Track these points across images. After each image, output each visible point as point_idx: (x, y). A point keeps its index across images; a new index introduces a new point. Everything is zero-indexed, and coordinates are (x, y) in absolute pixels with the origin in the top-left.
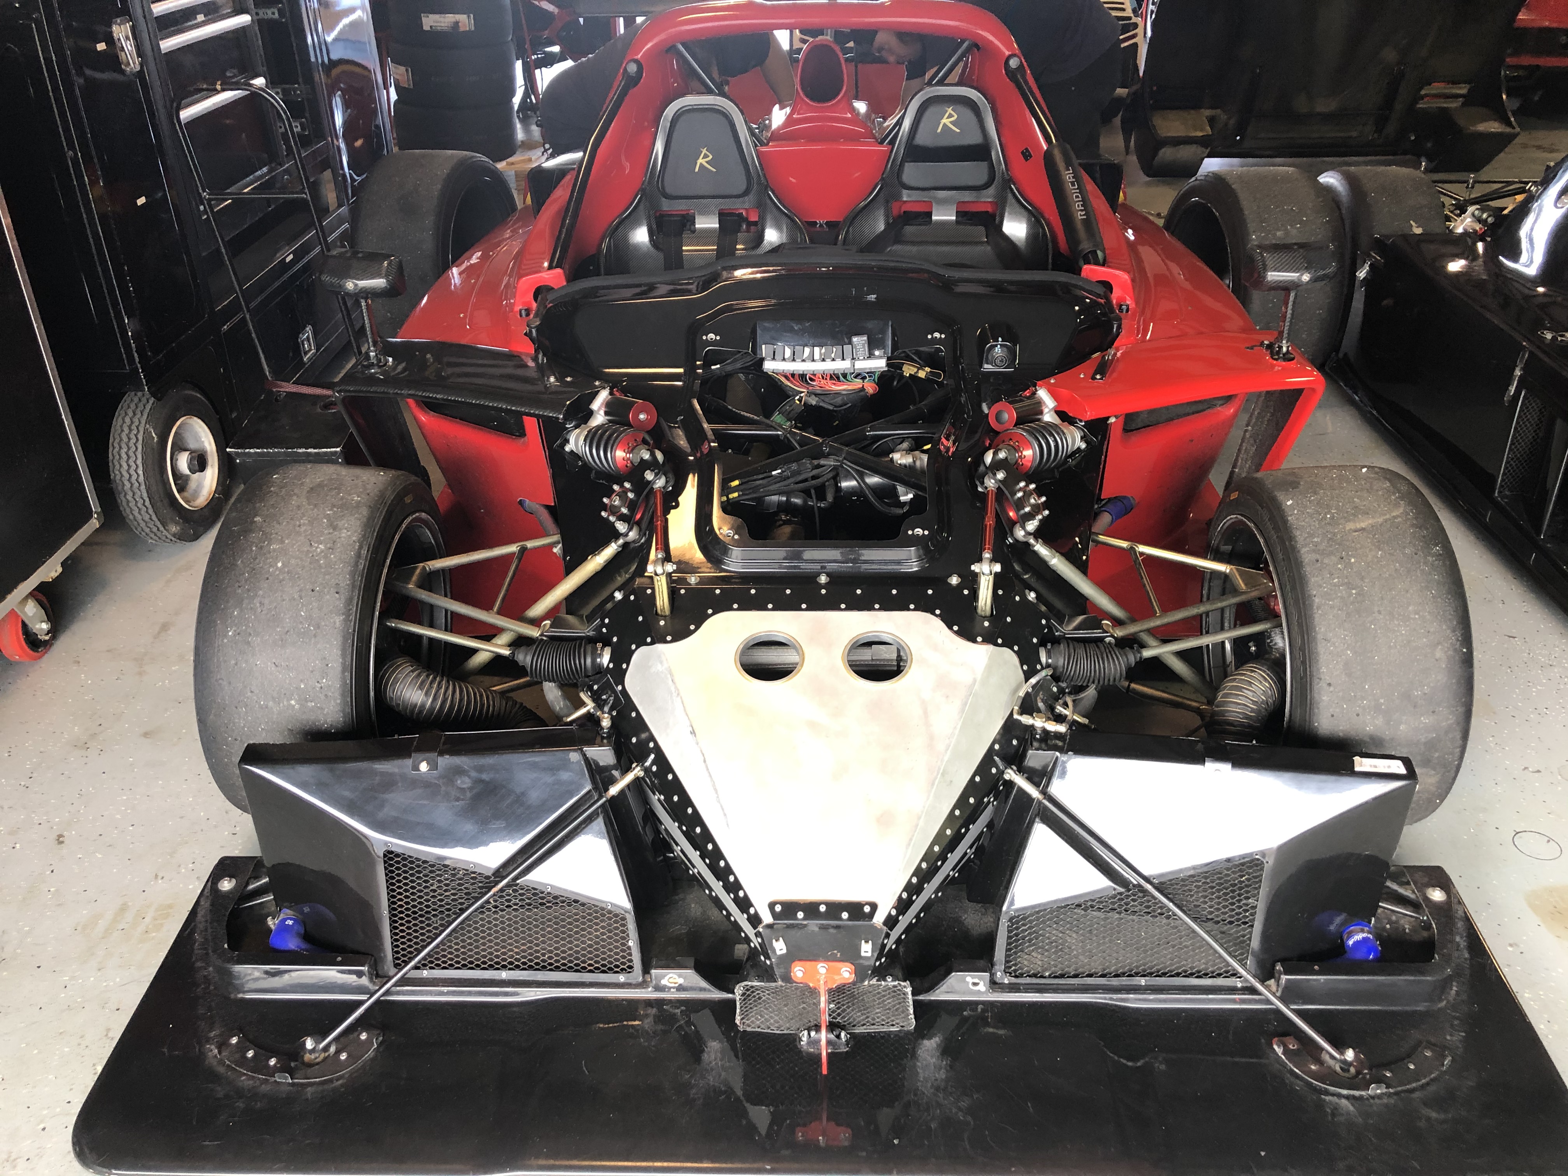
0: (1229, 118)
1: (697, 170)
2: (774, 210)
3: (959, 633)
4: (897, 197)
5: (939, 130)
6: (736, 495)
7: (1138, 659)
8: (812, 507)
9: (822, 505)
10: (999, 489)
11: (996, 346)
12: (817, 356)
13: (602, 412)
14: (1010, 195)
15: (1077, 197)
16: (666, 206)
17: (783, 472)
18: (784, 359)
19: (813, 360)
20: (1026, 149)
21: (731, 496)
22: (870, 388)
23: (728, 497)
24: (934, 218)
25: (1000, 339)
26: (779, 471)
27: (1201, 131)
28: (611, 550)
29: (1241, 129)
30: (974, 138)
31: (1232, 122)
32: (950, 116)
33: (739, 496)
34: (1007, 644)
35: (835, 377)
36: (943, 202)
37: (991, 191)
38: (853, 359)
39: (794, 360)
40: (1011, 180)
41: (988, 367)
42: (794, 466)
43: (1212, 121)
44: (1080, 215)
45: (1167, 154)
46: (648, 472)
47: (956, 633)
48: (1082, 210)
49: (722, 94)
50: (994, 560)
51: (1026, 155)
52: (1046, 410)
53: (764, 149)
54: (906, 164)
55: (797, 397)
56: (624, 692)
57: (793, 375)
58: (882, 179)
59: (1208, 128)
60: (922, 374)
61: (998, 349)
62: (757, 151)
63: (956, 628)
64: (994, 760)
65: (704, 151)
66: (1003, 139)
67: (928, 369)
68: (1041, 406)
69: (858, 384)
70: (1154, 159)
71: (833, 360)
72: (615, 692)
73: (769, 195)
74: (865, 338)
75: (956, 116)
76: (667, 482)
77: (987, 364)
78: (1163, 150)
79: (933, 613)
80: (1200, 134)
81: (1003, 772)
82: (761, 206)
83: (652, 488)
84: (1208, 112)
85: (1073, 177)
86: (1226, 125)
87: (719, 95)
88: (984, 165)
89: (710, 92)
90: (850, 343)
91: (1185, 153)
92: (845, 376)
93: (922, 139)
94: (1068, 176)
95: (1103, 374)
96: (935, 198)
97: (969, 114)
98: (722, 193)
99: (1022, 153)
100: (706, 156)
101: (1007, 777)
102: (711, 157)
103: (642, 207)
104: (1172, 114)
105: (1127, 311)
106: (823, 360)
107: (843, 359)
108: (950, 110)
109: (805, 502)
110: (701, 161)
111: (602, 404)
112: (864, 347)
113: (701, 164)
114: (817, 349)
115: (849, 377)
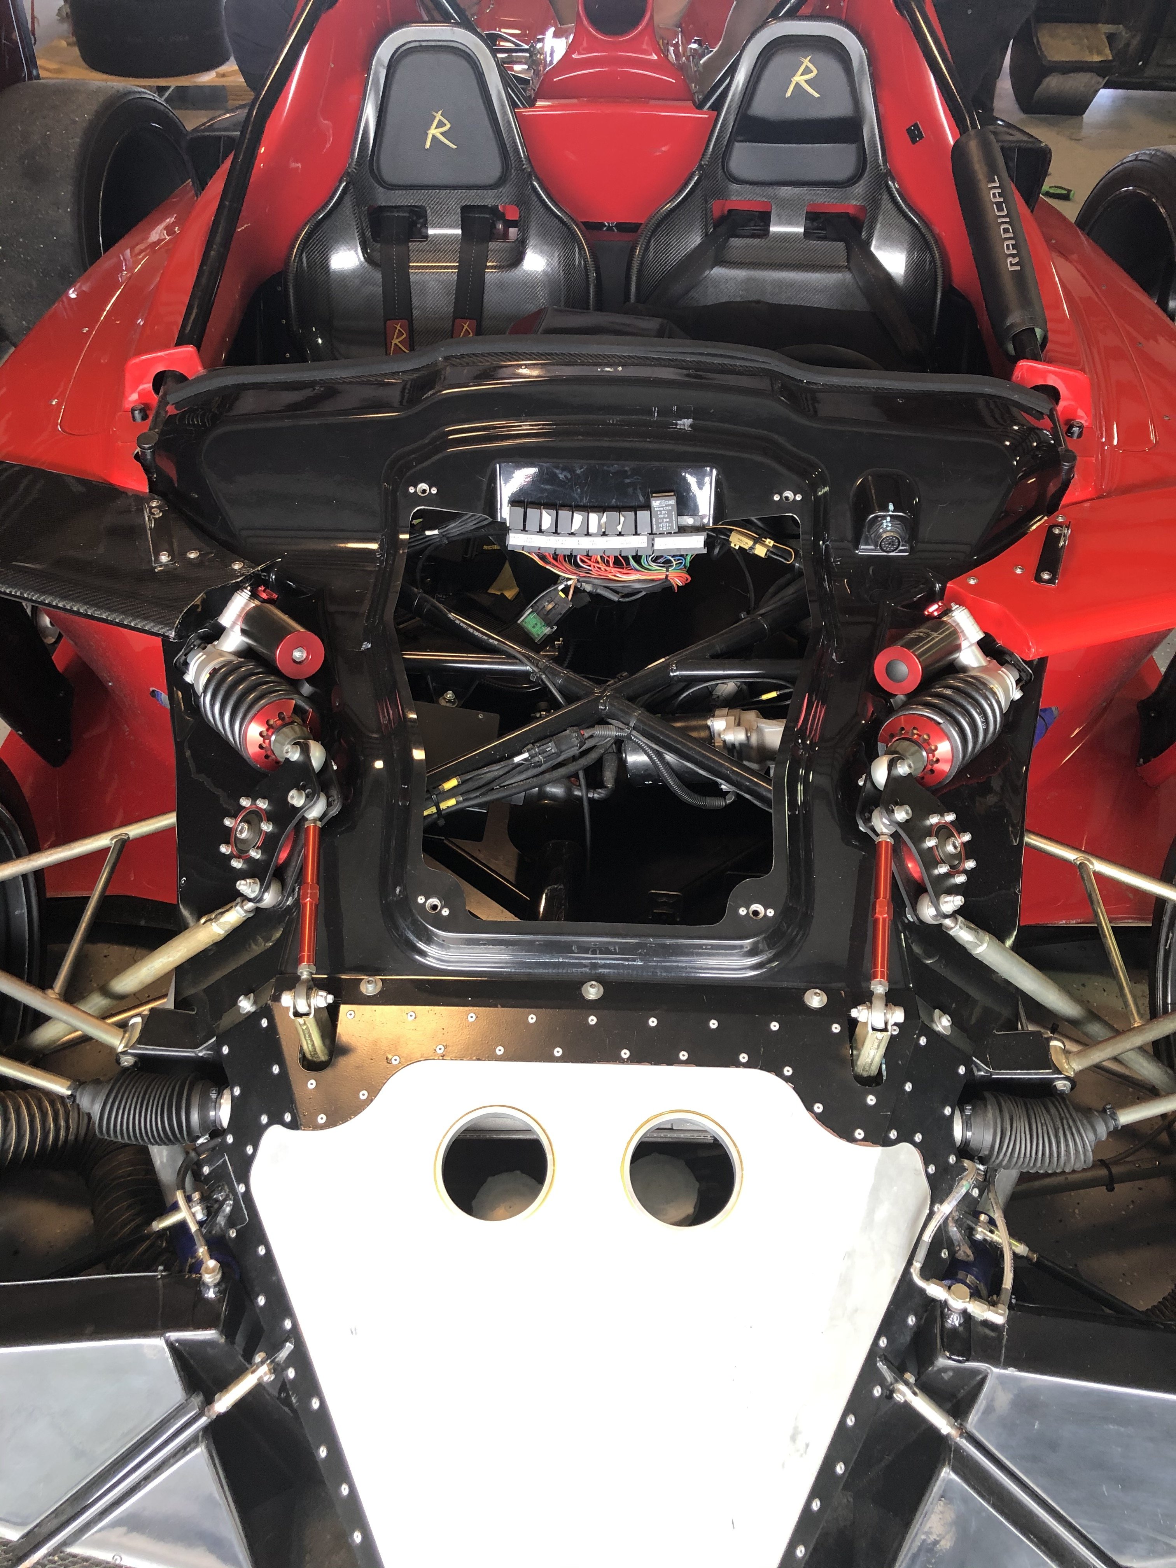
0: (1133, 37)
1: (428, 146)
2: (542, 210)
3: (823, 1119)
4: (720, 193)
5: (788, 94)
6: (452, 802)
7: (1112, 1129)
8: (580, 799)
9: (596, 796)
10: (895, 835)
11: (884, 517)
12: (593, 529)
13: (237, 629)
14: (885, 197)
15: (1006, 231)
16: (383, 198)
17: (532, 756)
18: (540, 531)
19: (588, 534)
20: (916, 126)
21: (443, 806)
22: (677, 578)
23: (438, 808)
24: (774, 229)
25: (891, 507)
26: (526, 755)
27: (1099, 53)
28: (234, 916)
29: (1146, 50)
30: (840, 108)
31: (1135, 42)
32: (807, 71)
33: (458, 803)
34: (905, 1137)
35: (621, 561)
36: (787, 205)
37: (859, 189)
38: (651, 534)
39: (556, 533)
40: (890, 174)
41: (865, 550)
42: (551, 747)
43: (1111, 38)
44: (1011, 265)
45: (1053, 83)
46: (293, 793)
47: (819, 1118)
48: (1013, 256)
49: (466, 24)
50: (891, 999)
51: (914, 134)
52: (964, 644)
53: (528, 112)
54: (736, 144)
55: (561, 587)
56: (247, 1195)
57: (555, 556)
58: (701, 167)
59: (1107, 51)
60: (761, 551)
61: (887, 524)
62: (516, 116)
63: (818, 1108)
64: (878, 1369)
65: (438, 116)
66: (880, 106)
67: (770, 542)
68: (958, 638)
69: (658, 573)
70: (1034, 92)
71: (620, 534)
72: (234, 1191)
73: (533, 187)
74: (673, 502)
75: (815, 72)
76: (329, 804)
77: (867, 544)
78: (1048, 79)
79: (780, 1074)
80: (1096, 58)
81: (892, 1392)
82: (523, 201)
83: (304, 819)
84: (1105, 29)
85: (1000, 195)
86: (1128, 45)
87: (457, 24)
88: (850, 150)
89: (446, 18)
90: (648, 507)
91: (1075, 83)
92: (637, 559)
93: (761, 107)
94: (992, 192)
95: (1054, 572)
96: (775, 197)
97: (834, 67)
98: (464, 181)
99: (909, 130)
100: (440, 124)
101: (898, 1398)
102: (448, 126)
103: (347, 200)
104: (1062, 29)
105: (1080, 435)
106: (604, 534)
107: (636, 534)
108: (806, 62)
109: (569, 791)
110: (433, 131)
111: (239, 616)
112: (670, 516)
113: (434, 137)
114: (593, 517)
115: (644, 562)
